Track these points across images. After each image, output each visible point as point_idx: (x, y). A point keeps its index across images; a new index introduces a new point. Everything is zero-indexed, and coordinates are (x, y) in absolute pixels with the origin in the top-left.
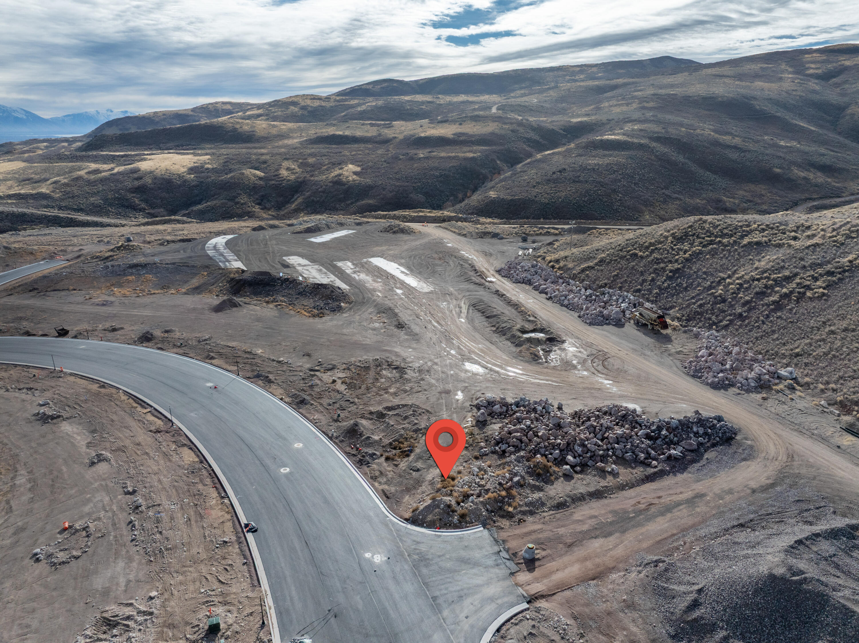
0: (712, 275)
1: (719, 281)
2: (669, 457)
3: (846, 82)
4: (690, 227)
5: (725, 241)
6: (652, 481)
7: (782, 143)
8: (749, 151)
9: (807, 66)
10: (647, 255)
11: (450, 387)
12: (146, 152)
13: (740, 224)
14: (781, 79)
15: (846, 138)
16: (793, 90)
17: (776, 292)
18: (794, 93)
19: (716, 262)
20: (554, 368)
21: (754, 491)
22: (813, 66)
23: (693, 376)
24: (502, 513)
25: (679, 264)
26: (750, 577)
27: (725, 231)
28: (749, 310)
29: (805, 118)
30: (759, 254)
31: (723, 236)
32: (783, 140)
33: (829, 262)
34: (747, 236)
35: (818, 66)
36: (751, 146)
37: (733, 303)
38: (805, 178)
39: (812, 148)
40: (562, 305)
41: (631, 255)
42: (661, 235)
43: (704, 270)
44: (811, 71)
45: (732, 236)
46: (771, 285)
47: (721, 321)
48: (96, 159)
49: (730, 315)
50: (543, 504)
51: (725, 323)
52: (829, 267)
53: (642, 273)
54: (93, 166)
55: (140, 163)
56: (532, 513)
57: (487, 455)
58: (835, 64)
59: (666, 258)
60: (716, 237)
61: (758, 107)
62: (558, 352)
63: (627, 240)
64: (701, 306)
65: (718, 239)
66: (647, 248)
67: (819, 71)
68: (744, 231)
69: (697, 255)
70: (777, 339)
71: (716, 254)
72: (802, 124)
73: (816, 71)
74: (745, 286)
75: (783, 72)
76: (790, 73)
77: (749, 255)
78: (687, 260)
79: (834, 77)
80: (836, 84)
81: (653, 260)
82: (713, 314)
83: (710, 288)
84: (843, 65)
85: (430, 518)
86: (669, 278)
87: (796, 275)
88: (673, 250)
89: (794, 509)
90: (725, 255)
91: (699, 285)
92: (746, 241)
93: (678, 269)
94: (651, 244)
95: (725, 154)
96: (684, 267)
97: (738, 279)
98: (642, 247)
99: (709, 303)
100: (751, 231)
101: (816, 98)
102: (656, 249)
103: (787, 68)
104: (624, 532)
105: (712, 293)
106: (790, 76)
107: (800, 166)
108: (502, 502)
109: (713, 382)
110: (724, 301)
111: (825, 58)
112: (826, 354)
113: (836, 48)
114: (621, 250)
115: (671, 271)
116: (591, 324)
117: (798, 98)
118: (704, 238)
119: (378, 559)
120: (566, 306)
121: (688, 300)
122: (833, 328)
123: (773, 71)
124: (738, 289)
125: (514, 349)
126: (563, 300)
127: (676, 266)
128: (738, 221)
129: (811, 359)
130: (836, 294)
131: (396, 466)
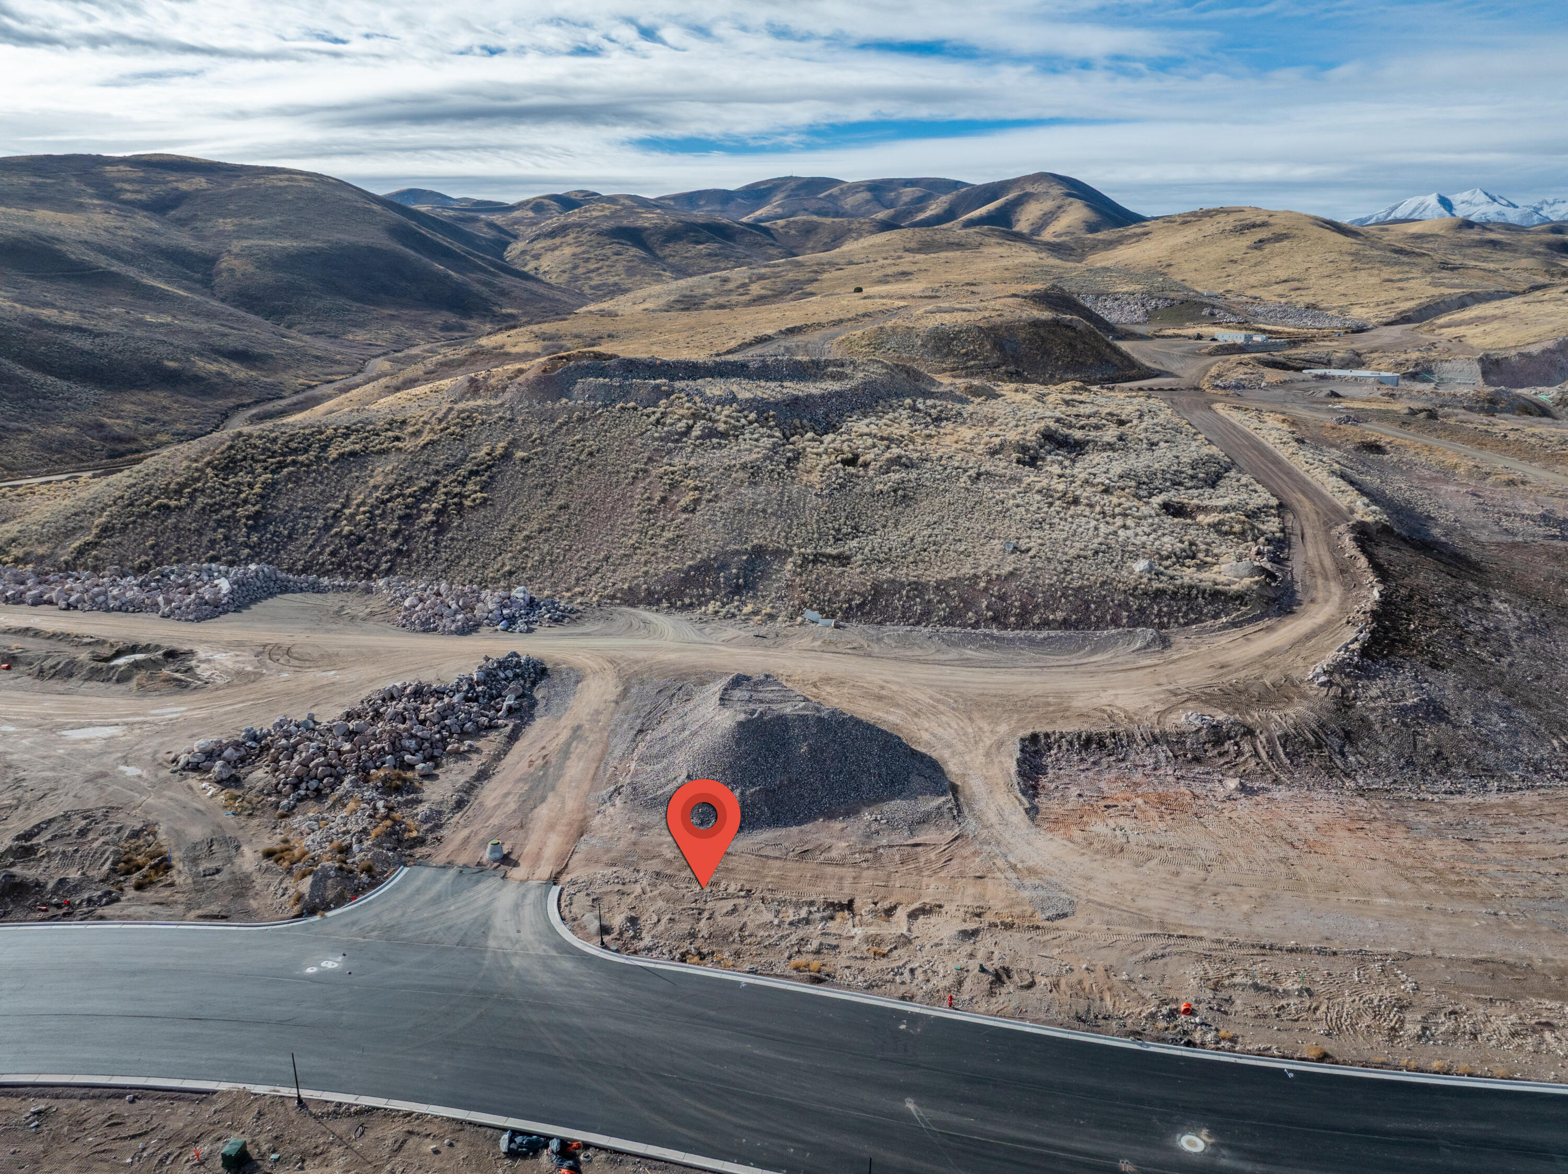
0: (318, 510)
1: (335, 515)
2: (510, 710)
3: (194, 217)
4: (231, 447)
5: (300, 458)
6: (517, 739)
7: (148, 318)
8: (107, 334)
9: (118, 185)
10: (188, 504)
11: (91, 768)
13: (307, 431)
14: (81, 207)
15: (235, 307)
16: (116, 228)
17: (426, 511)
18: (120, 232)
19: (307, 492)
20: (229, 685)
21: (617, 703)
22: (127, 186)
23: (424, 631)
24: (406, 844)
25: (254, 505)
26: (723, 736)
27: (293, 445)
28: (406, 541)
29: (159, 276)
30: (363, 467)
31: (295, 451)
32: (146, 313)
33: (463, 460)
34: (328, 446)
35: (137, 187)
36: (103, 326)
37: (377, 538)
38: (219, 374)
39: (202, 325)
40: (108, 610)
41: (159, 508)
42: (188, 467)
43: (300, 505)
44: (128, 196)
45: (306, 451)
46: (413, 503)
47: (377, 566)
49: (385, 554)
50: (440, 813)
51: (384, 566)
52: (469, 466)
53: (199, 532)
56: (439, 826)
57: (294, 807)
58: (164, 187)
59: (223, 500)
60: (284, 454)
61: (73, 257)
62: (203, 666)
63: (129, 487)
64: (333, 554)
65: (290, 459)
66: (179, 492)
67: (143, 197)
68: (320, 440)
69: (270, 486)
70: (470, 565)
71: (300, 479)
72: (162, 286)
73: (139, 197)
74: (377, 512)
75: (79, 194)
76: (92, 196)
77: (350, 471)
78: (262, 496)
79: (173, 208)
80: (179, 219)
81: (203, 509)
82: (359, 559)
83: (327, 528)
84: (177, 189)
85: (330, 894)
86: (251, 529)
87: (435, 483)
88: (228, 486)
89: (663, 700)
90: (315, 479)
91: (307, 527)
92: (333, 453)
93: (258, 513)
94: (182, 486)
95: (67, 342)
96: (264, 507)
97: (359, 506)
98: (165, 491)
99: (342, 548)
100: (330, 440)
101: (162, 242)
102: (195, 490)
103: (83, 187)
104: (553, 788)
105: (336, 534)
106: (96, 202)
107: (202, 355)
108: (395, 833)
109: (457, 628)
110: (361, 539)
111: (141, 174)
112: (542, 561)
113: (154, 159)
114: (131, 504)
115: (248, 518)
116: (198, 619)
117: (131, 240)
118: (265, 461)
119: (331, 964)
120: (120, 610)
121: (306, 552)
122: (525, 533)
123: (59, 191)
124: (371, 519)
125: (122, 687)
126: (105, 602)
127: (252, 509)
128: (304, 428)
129: (530, 573)
130: (499, 495)
131: (172, 885)
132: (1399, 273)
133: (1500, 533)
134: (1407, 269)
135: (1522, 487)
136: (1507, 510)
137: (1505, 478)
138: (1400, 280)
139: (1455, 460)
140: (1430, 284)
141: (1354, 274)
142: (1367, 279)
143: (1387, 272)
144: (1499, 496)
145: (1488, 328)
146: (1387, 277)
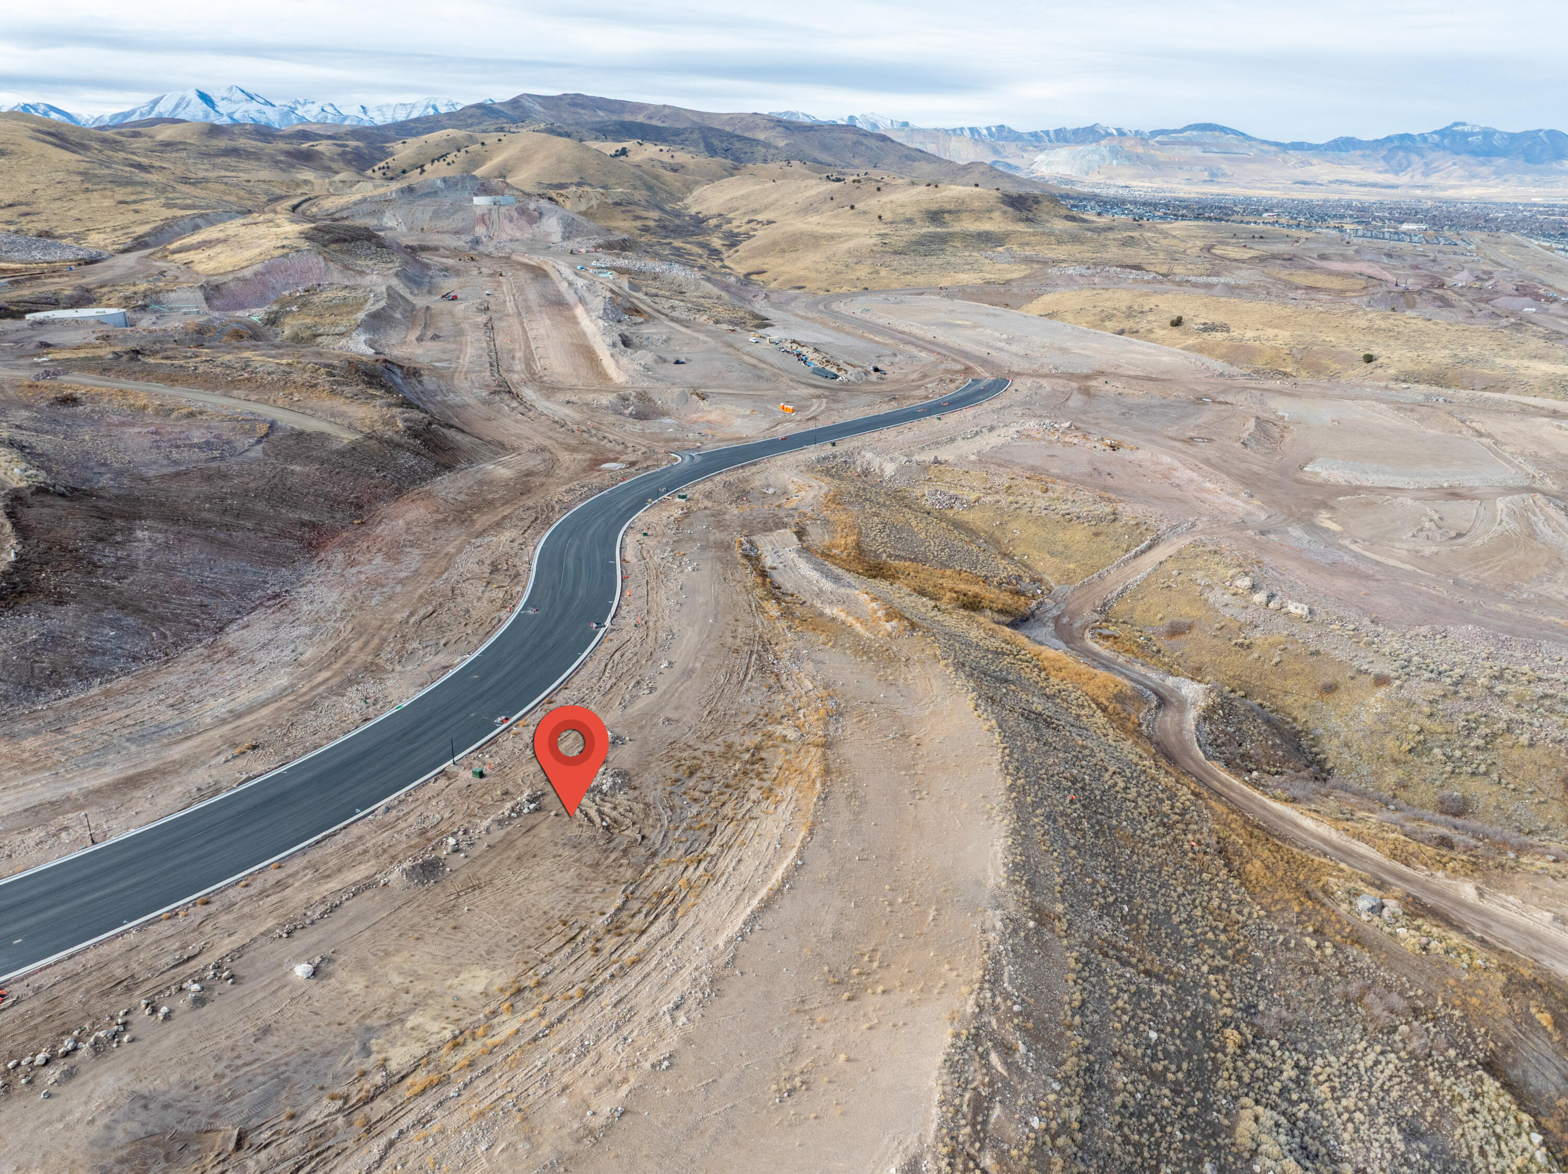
132: (132, 194)
133: (168, 466)
134: (140, 189)
135: (200, 417)
136: (179, 442)
137: (184, 411)
138: (135, 202)
139: (144, 402)
140: (164, 205)
141: (87, 195)
142: (101, 201)
143: (121, 193)
144: (177, 430)
145: (211, 252)
146: (121, 198)
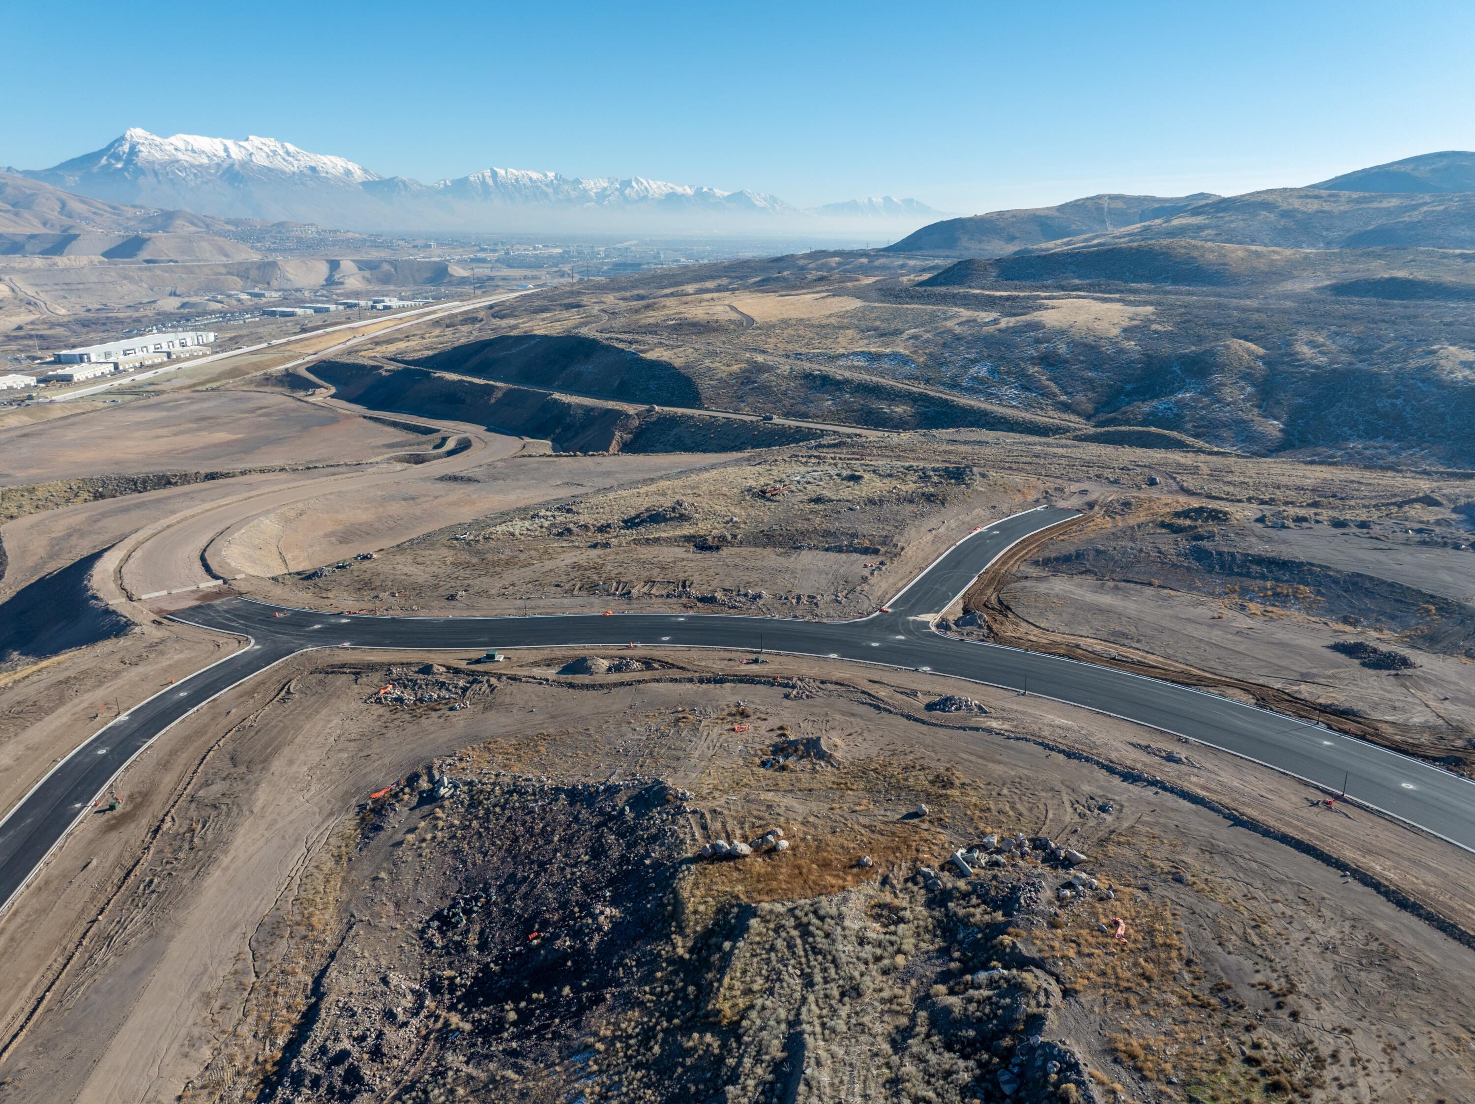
12: (1043, 294)
48: (966, 301)
54: (965, 313)
55: (1040, 313)
